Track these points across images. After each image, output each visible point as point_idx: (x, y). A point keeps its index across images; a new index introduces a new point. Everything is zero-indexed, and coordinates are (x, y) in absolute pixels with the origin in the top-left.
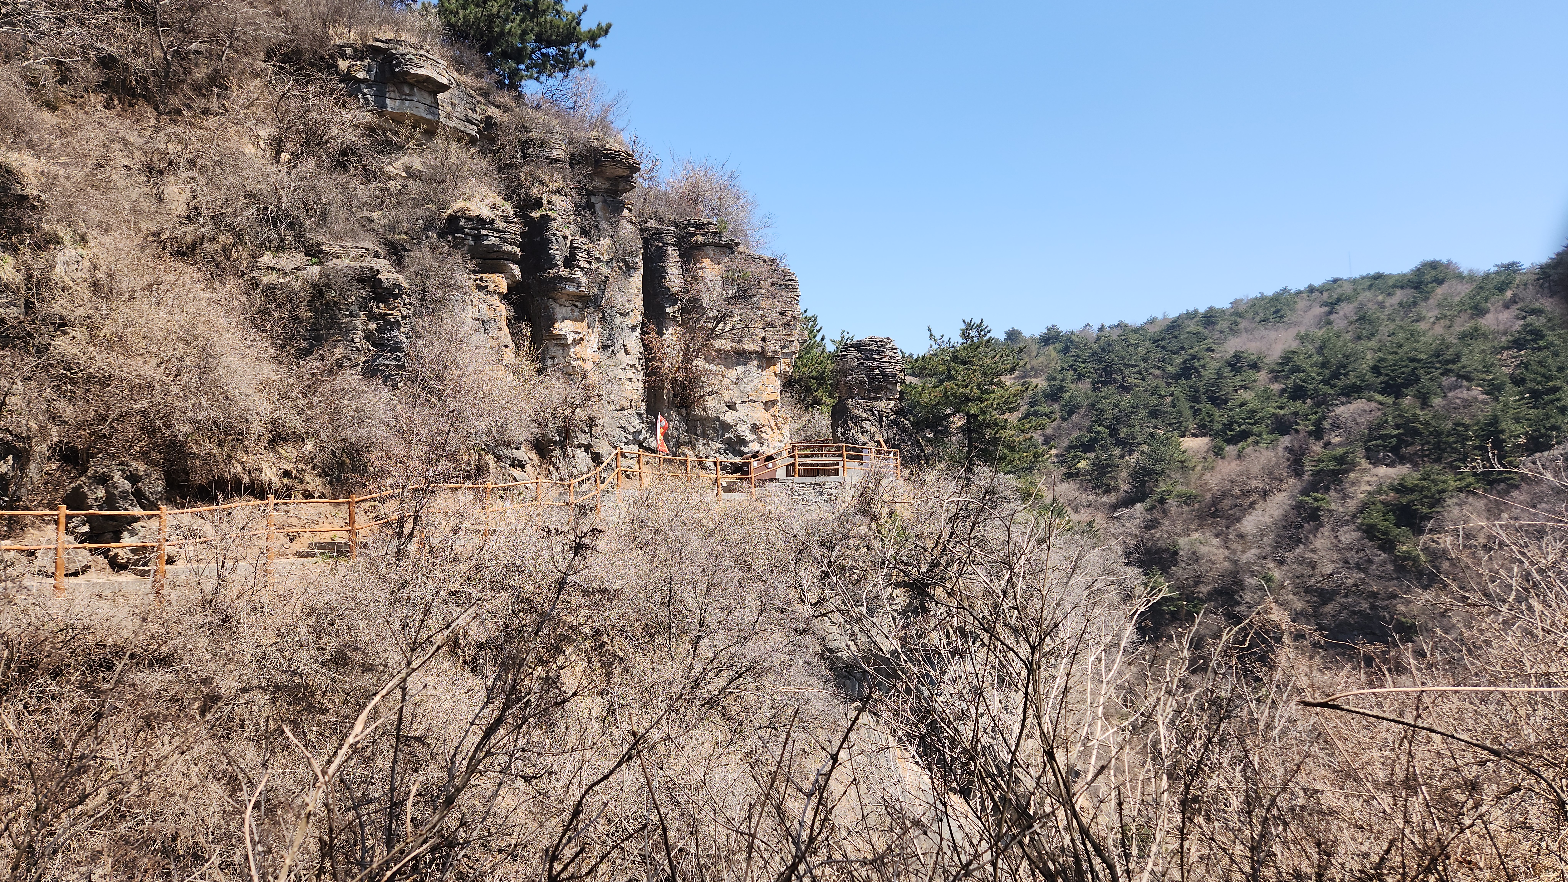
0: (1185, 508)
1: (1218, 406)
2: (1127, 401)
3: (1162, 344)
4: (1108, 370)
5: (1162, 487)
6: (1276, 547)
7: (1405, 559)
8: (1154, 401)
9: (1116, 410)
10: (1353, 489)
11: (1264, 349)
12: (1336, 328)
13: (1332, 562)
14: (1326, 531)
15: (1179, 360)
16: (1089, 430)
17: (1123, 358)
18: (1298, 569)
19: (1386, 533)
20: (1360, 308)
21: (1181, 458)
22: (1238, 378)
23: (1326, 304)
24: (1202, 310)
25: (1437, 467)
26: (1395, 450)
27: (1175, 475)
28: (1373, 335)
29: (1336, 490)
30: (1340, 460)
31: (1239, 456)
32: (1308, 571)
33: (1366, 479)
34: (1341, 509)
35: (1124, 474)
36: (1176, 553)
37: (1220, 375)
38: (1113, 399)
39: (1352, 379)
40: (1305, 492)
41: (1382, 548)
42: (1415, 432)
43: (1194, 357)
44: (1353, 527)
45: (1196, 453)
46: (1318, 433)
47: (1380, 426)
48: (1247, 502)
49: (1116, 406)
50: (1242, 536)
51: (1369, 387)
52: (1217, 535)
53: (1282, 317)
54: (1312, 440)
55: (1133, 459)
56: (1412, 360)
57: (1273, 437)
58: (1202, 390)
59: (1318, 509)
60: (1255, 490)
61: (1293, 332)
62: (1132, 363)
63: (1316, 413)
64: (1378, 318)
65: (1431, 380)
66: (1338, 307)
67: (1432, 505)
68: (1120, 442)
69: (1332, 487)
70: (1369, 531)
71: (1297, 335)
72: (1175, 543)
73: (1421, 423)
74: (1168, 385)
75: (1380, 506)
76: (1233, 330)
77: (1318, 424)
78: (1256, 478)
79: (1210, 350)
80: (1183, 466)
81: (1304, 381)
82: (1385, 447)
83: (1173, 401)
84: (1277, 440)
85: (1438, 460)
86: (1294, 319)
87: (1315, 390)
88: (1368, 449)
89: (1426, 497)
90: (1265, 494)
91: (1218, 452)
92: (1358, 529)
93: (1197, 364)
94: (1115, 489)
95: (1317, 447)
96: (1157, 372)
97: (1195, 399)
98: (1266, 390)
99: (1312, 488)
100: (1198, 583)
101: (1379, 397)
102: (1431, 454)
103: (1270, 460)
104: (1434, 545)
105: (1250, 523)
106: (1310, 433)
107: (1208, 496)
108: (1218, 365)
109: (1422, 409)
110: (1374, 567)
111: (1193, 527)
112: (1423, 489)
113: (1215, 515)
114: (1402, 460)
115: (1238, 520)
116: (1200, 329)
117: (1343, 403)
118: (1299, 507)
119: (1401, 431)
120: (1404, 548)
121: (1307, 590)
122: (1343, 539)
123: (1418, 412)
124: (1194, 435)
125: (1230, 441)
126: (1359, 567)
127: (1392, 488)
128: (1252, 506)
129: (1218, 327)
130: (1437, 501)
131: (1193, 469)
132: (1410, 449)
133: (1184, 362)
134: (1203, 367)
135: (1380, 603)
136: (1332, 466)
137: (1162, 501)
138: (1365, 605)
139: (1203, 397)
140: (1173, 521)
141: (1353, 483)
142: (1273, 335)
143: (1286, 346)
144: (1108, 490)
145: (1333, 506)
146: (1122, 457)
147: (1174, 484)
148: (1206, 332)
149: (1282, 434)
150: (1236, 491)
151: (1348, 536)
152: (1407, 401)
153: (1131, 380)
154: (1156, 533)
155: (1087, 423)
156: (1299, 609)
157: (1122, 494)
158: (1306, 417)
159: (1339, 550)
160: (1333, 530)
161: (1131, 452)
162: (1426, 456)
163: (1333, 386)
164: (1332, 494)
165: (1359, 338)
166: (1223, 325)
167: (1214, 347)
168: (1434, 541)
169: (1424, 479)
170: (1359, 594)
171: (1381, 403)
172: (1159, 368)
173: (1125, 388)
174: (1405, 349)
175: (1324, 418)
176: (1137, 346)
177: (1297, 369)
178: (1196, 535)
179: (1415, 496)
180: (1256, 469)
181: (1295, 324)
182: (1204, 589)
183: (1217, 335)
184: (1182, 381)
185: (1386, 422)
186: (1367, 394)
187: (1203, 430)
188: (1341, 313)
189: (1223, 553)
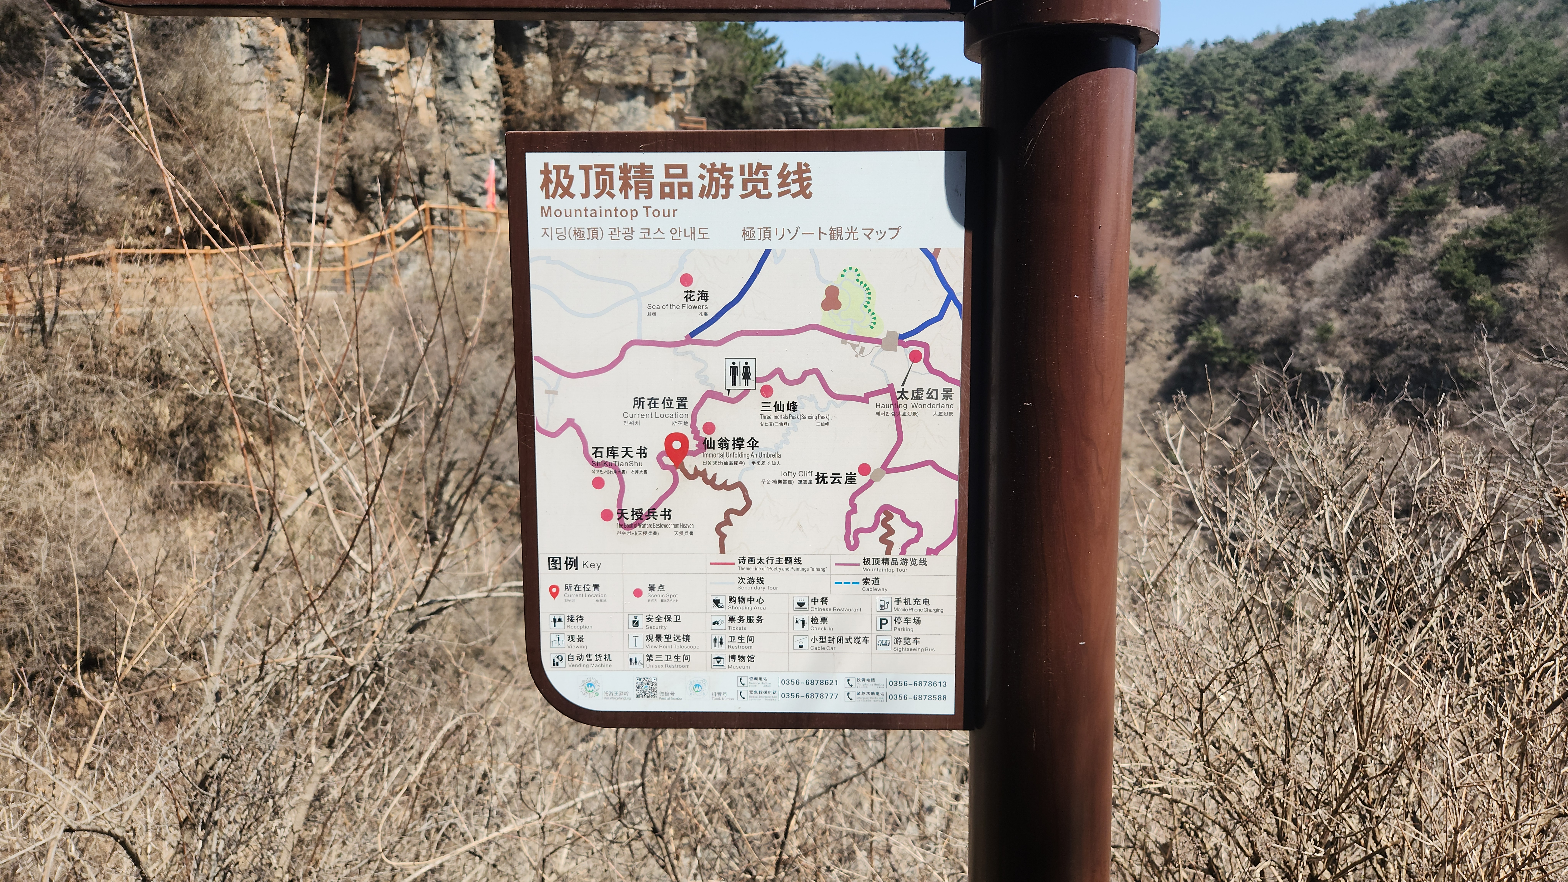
0: (1255, 253)
1: (1314, 137)
2: (1214, 132)
3: (1263, 63)
4: (1197, 96)
5: (1235, 228)
6: (1342, 296)
7: (1478, 309)
8: (1243, 130)
9: (1200, 142)
10: (1437, 233)
11: (1378, 69)
12: (1462, 46)
13: (1399, 312)
14: (1397, 279)
15: (1279, 83)
16: (1168, 164)
17: (1216, 81)
18: (1360, 319)
19: (1462, 281)
20: (1495, 21)
21: (1262, 196)
22: (1342, 104)
23: (1458, 15)
24: (1319, 21)
25: (1533, 208)
26: (1492, 189)
27: (1251, 216)
28: (1501, 53)
29: (1418, 234)
30: (1429, 200)
31: (1322, 196)
32: (1371, 321)
33: (1453, 221)
34: (1420, 255)
35: (1197, 215)
36: (1237, 301)
37: (1321, 101)
38: (1199, 129)
39: (1461, 106)
40: (1384, 236)
41: (1455, 298)
42: (1517, 169)
43: (1296, 79)
44: (1428, 274)
45: (1280, 191)
46: (1411, 170)
47: (1480, 161)
48: (1322, 246)
49: (1200, 137)
50: (1309, 284)
51: (1477, 116)
52: (1284, 283)
53: (1407, 31)
54: (1404, 177)
55: (1209, 197)
56: (1531, 84)
57: (1362, 173)
58: (1299, 117)
59: (1394, 254)
60: (1333, 233)
61: (1414, 48)
62: (1226, 86)
63: (1414, 146)
64: (1510, 33)
65: (1548, 108)
66: (1470, 20)
67: (1520, 251)
68: (1198, 179)
69: (1415, 230)
70: (1445, 280)
71: (1418, 53)
72: (1238, 290)
73: (1526, 158)
74: (1263, 112)
75: (1462, 252)
76: (1349, 48)
77: (1414, 158)
78: (1335, 219)
79: (1318, 70)
80: (1262, 206)
81: (1408, 109)
82: (1480, 185)
83: (1264, 132)
84: (1368, 176)
85: (1536, 201)
86: (1419, 33)
87: (1419, 119)
88: (1462, 188)
89: (1513, 242)
90: (1342, 237)
91: (1301, 190)
92: (1434, 276)
93: (1298, 87)
94: (1187, 230)
95: (1409, 185)
96: (1253, 97)
97: (1290, 129)
98: (1368, 118)
99: (1395, 230)
100: (1255, 333)
101: (1486, 128)
102: (1530, 193)
103: (1353, 200)
104: (1512, 294)
105: (1319, 271)
106: (1403, 169)
107: (1281, 240)
108: (1322, 88)
109: (1531, 141)
110: (1443, 317)
111: (1260, 273)
112: (1512, 232)
113: (1285, 260)
114: (1496, 199)
115: (1309, 265)
116: (1311, 45)
117: (1444, 135)
118: (1374, 252)
119: (1503, 167)
120: (1479, 298)
121: (1367, 342)
122: (1414, 287)
123: (1526, 145)
124: (1282, 171)
125: (1318, 177)
126: (1426, 318)
127: (1480, 232)
128: (1326, 251)
129: (1332, 43)
130: (1524, 247)
131: (1271, 209)
132: (1509, 188)
133: (1285, 86)
134: (1305, 91)
135: (1442, 356)
136: (1418, 206)
137: (1231, 245)
138: (1425, 359)
139: (1299, 126)
140: (1240, 267)
141: (1438, 226)
142: (1392, 52)
143: (1403, 66)
144: (1178, 232)
145: (1411, 251)
146: (1199, 195)
147: (1247, 227)
148: (1317, 49)
149: (1374, 170)
150: (1313, 233)
151: (1421, 284)
152: (1516, 133)
153: (1222, 107)
154: (1220, 280)
155: (1166, 157)
156: (1354, 362)
157: (1192, 236)
158: (1402, 150)
159: (1408, 299)
160: (1407, 278)
161: (1208, 190)
162: (1526, 196)
163: (1438, 114)
164: (1413, 238)
165: (1485, 57)
166: (1339, 40)
167: (1323, 67)
168: (1512, 290)
169: (1515, 222)
170: (1421, 347)
171: (1486, 134)
172: (1256, 92)
173: (1214, 117)
174: (1527, 71)
175: (1421, 151)
176: (1236, 65)
177: (1407, 94)
178: (1262, 282)
179: (1503, 241)
180: (1337, 210)
181: (1420, 39)
182: (1261, 339)
183: (1329, 52)
184: (1280, 108)
185: (1488, 156)
186: (1472, 124)
187: (1292, 165)
188: (1473, 27)
189: (1287, 301)
